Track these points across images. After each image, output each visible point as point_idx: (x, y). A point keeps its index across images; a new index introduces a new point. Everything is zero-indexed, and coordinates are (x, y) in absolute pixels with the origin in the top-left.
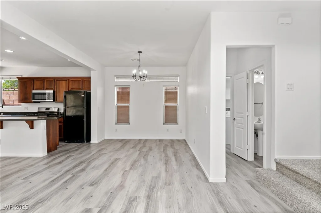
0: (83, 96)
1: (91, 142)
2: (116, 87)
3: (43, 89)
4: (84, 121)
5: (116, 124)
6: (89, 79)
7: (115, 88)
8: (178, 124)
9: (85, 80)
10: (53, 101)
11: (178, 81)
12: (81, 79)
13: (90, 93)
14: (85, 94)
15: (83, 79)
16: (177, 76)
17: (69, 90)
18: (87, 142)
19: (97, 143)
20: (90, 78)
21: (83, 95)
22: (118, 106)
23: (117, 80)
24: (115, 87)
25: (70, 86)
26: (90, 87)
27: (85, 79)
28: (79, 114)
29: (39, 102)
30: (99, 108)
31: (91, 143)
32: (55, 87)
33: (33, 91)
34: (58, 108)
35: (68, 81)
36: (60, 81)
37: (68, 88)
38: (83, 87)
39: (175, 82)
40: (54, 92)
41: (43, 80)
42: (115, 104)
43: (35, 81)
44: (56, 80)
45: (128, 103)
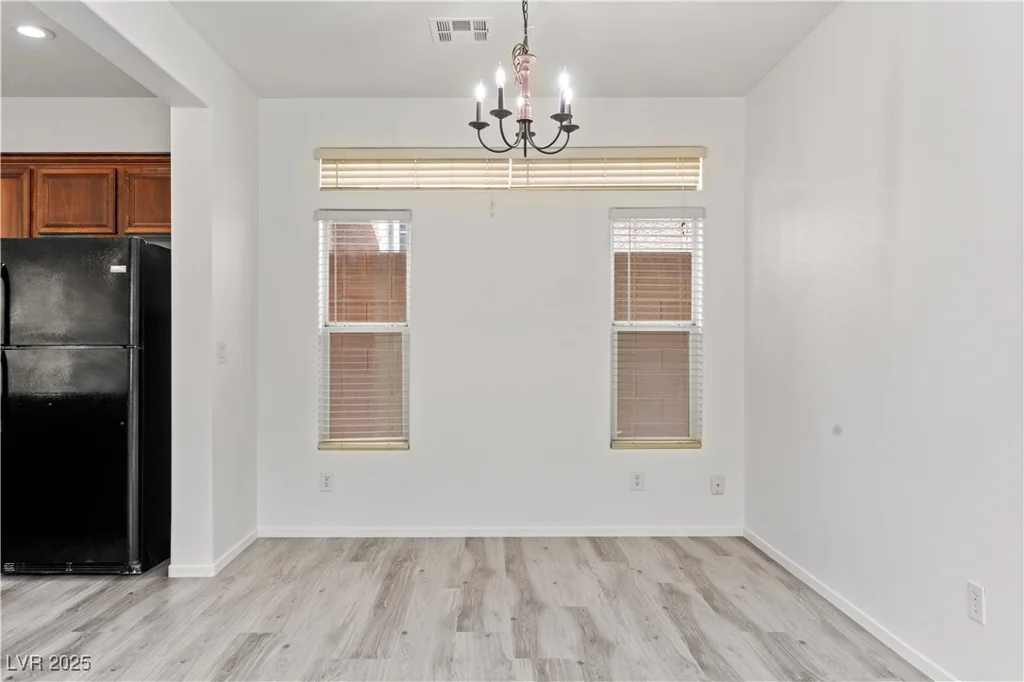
0: (122, 269)
1: (175, 568)
2: (325, 220)
4: (124, 431)
5: (323, 445)
6: (161, 169)
7: (321, 225)
8: (697, 444)
9: (132, 176)
11: (700, 187)
12: (107, 170)
13: (168, 252)
14: (134, 260)
15: (120, 168)
16: (688, 156)
18: (145, 569)
19: (212, 574)
20: (164, 159)
21: (120, 263)
22: (337, 339)
23: (326, 175)
24: (316, 219)
25: (40, 214)
26: (167, 219)
27: (135, 170)
28: (93, 384)
30: (222, 347)
31: (171, 575)
35: (26, 177)
37: (26, 221)
38: (124, 218)
39: (678, 188)
42: (321, 325)
45: (397, 319)
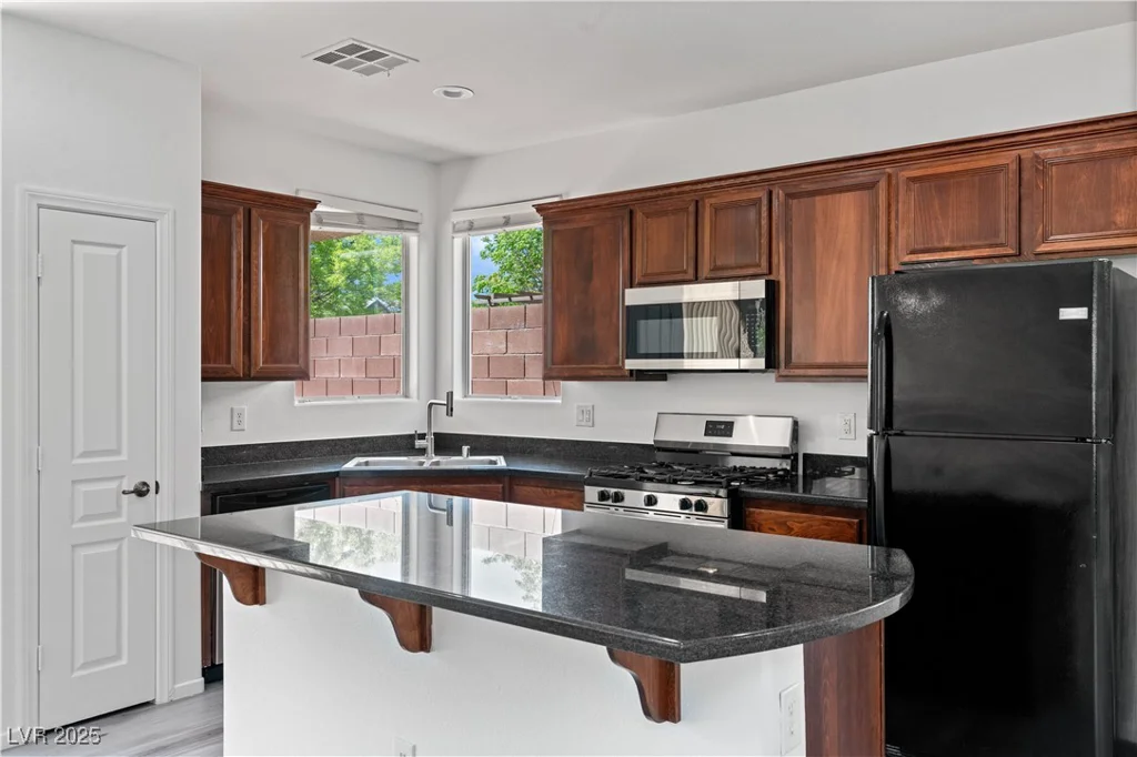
0: (1081, 315)
3: (690, 275)
9: (1047, 162)
10: (761, 363)
12: (1004, 158)
17: (895, 267)
25: (903, 237)
29: (661, 375)
32: (780, 248)
33: (628, 291)
34: (796, 423)
35: (883, 184)
36: (818, 198)
37: (883, 248)
40: (772, 288)
41: (692, 208)
43: (639, 217)
44: (789, 196)
